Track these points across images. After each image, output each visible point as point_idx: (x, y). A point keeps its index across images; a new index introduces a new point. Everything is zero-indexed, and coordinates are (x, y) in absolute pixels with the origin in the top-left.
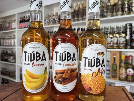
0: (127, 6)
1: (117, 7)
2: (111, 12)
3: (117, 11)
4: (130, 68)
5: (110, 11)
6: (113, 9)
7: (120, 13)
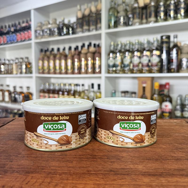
0: (162, 9)
1: (148, 11)
2: (139, 18)
3: (148, 16)
5: (138, 16)
6: (142, 14)
7: (153, 19)
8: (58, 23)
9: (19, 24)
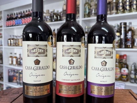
0: (121, 4)
1: (111, 6)
3: (111, 9)
4: (124, 67)
7: (114, 11)
8: (50, 12)
9: (24, 12)
